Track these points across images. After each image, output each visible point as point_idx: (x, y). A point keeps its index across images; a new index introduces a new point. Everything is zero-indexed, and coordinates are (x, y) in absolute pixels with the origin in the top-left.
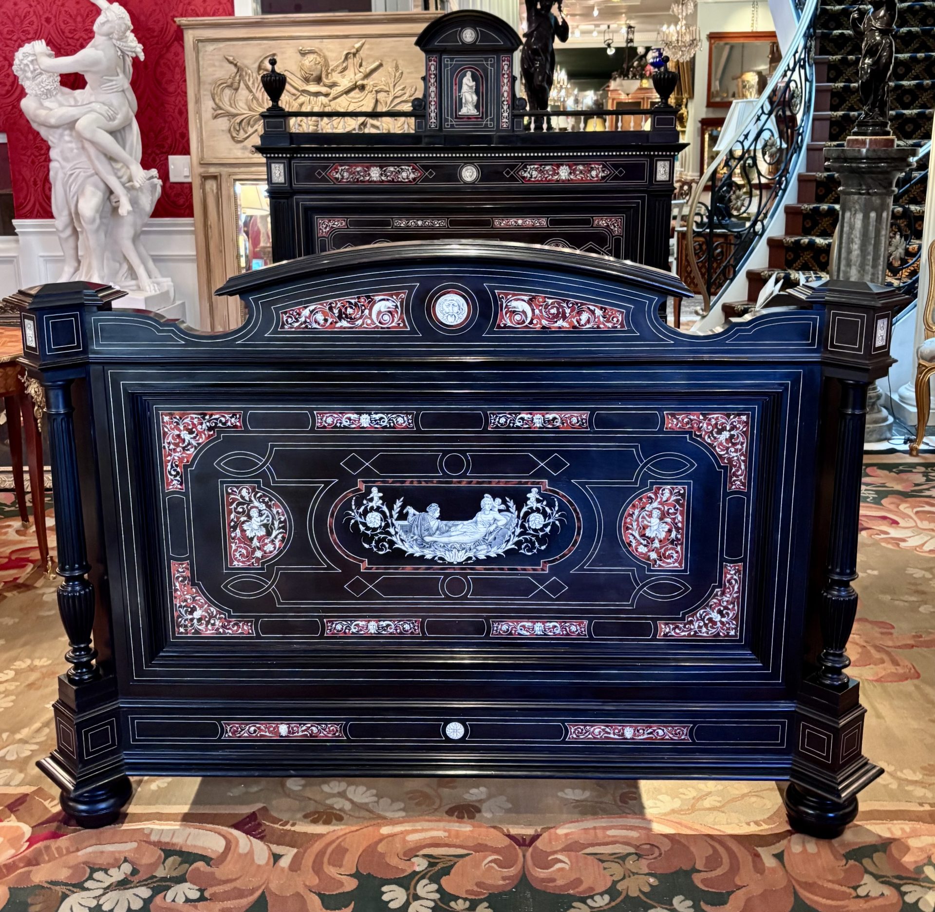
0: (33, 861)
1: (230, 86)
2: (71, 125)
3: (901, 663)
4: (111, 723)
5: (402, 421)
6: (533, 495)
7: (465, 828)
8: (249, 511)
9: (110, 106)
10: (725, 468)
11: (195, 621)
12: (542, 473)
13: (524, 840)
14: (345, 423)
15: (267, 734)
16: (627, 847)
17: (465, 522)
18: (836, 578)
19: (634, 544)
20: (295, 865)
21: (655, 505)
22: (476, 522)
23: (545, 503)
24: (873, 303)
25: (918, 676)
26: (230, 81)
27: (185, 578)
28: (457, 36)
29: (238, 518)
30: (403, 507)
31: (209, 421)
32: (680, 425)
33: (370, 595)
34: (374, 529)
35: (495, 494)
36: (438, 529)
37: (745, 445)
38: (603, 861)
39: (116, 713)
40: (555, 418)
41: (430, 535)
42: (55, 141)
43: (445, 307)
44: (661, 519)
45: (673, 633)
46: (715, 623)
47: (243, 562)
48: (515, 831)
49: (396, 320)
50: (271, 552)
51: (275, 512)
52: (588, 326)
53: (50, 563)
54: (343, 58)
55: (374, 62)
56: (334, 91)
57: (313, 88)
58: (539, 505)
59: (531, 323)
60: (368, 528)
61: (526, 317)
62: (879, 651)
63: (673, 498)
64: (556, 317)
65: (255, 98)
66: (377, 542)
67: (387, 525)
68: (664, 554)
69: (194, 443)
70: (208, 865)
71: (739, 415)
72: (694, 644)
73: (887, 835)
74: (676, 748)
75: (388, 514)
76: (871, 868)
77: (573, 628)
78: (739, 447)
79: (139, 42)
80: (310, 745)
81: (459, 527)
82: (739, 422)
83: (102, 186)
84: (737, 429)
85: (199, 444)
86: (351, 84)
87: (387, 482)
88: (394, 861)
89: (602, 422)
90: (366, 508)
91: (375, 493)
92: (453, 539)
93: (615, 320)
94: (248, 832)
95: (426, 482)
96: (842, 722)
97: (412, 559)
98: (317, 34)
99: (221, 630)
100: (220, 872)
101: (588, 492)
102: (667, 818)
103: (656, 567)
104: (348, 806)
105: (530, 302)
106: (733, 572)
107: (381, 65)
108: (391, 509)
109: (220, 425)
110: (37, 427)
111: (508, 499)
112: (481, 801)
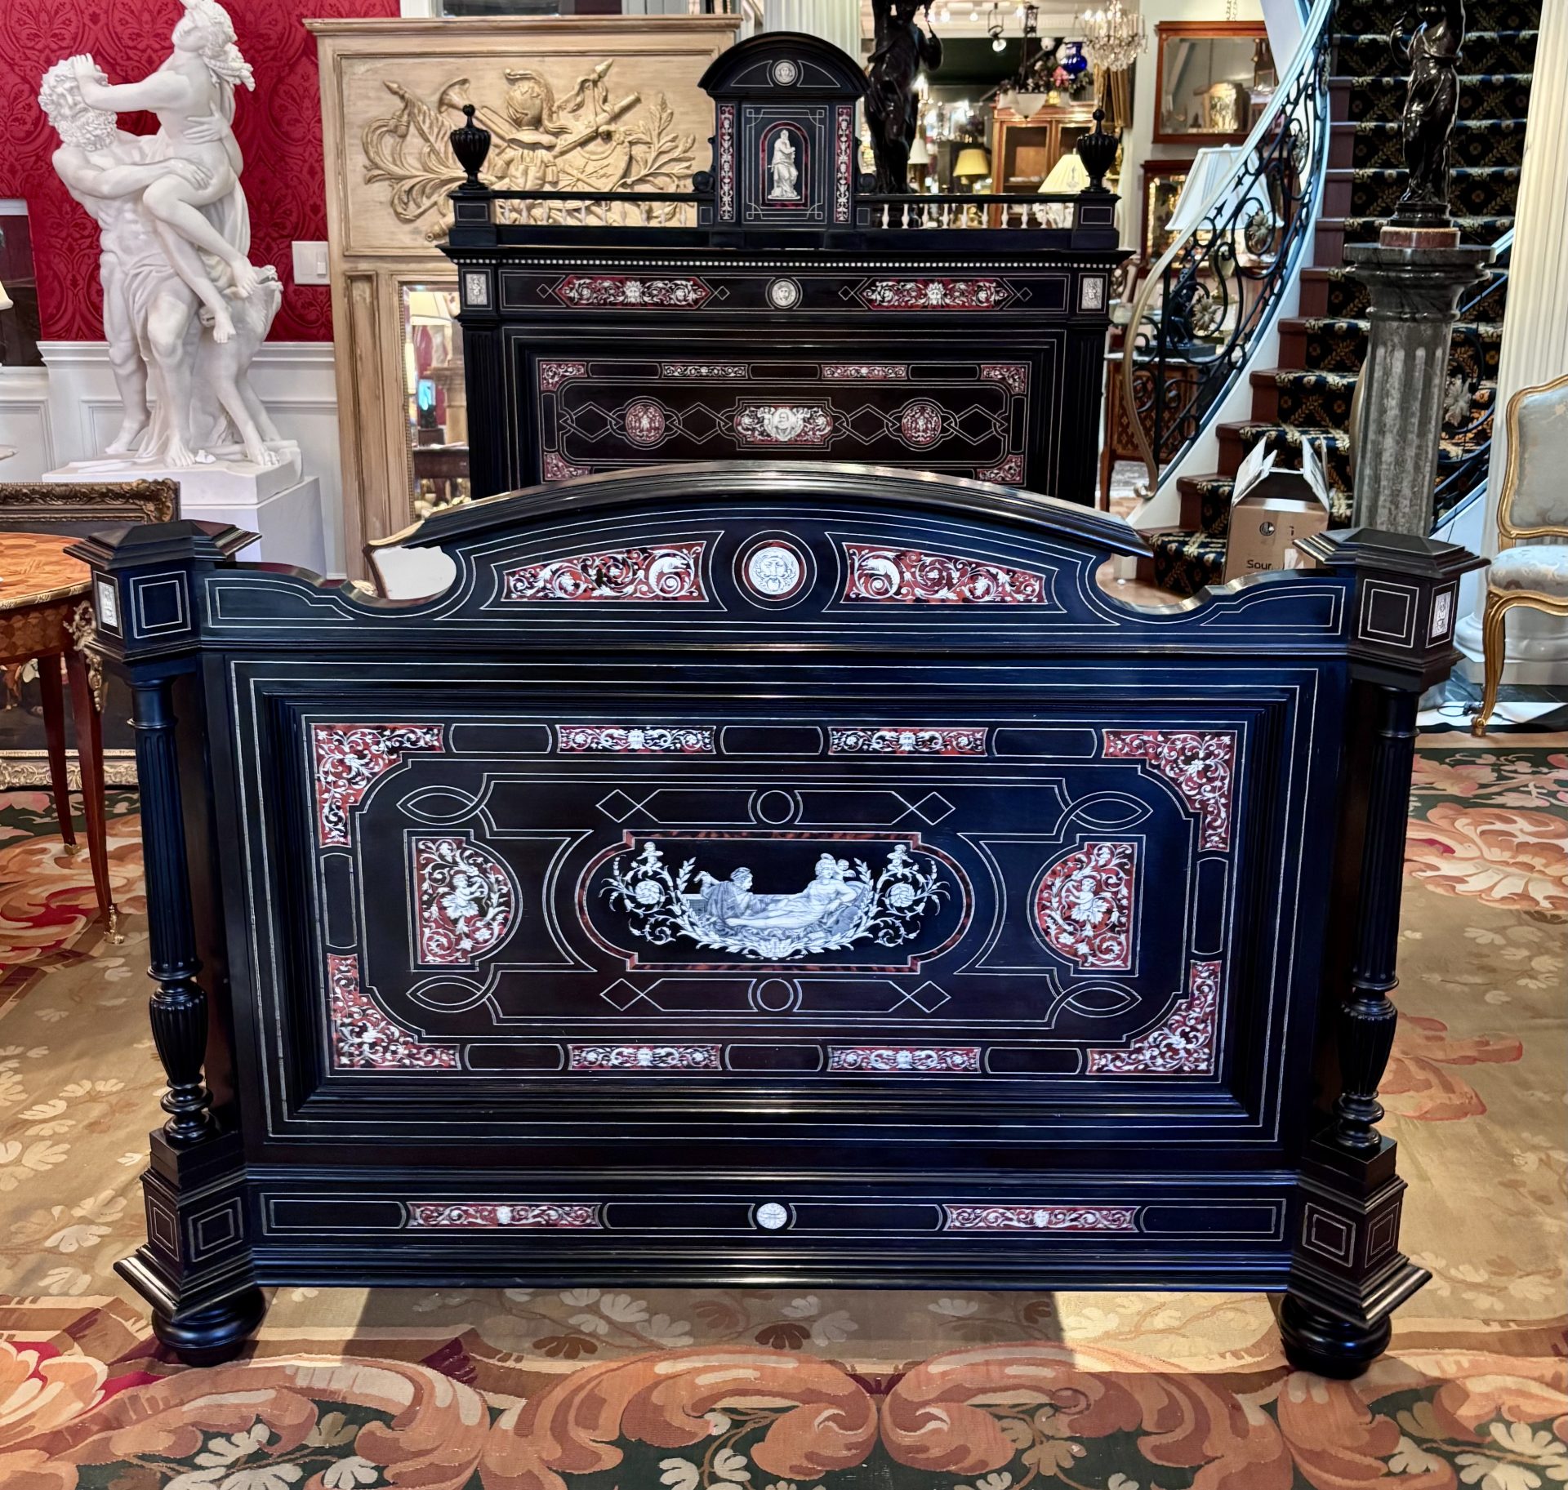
0: (112, 1423)
1: (393, 131)
2: (136, 195)
3: (1456, 1088)
4: (233, 1206)
5: (694, 740)
6: (897, 856)
7: (786, 1364)
8: (452, 877)
9: (198, 164)
10: (1196, 816)
11: (366, 1047)
12: (911, 823)
13: (878, 1383)
14: (605, 743)
15: (479, 1221)
16: (1035, 1394)
17: (792, 897)
18: (1364, 986)
19: (1053, 931)
20: (524, 1427)
21: (1087, 871)
22: (808, 897)
23: (916, 867)
24: (1430, 573)
25: (1483, 1111)
26: (392, 123)
27: (350, 981)
28: (765, 73)
29: (435, 889)
30: (694, 873)
31: (389, 740)
32: (1126, 749)
33: (642, 1008)
34: (649, 907)
35: (839, 853)
36: (748, 907)
37: (1227, 781)
38: (1000, 1418)
39: (240, 1189)
40: (932, 739)
41: (736, 916)
42: (109, 220)
43: (764, 568)
44: (1096, 893)
45: (1111, 1067)
46: (1176, 1052)
47: (442, 956)
48: (864, 1368)
49: (687, 586)
50: (486, 941)
51: (493, 879)
52: (987, 598)
53: (114, 917)
54: (577, 87)
55: (627, 95)
56: (562, 142)
57: (528, 136)
58: (907, 871)
59: (898, 592)
60: (639, 905)
61: (891, 584)
62: (1423, 1068)
63: (1115, 861)
64: (938, 583)
65: (433, 150)
66: (654, 927)
67: (669, 901)
68: (1099, 947)
69: (366, 773)
70: (389, 1427)
71: (1219, 735)
72: (1145, 1082)
73: (1434, 1372)
74: (1113, 1242)
75: (670, 884)
76: (1410, 1427)
77: (958, 1059)
78: (1218, 783)
79: (246, 61)
80: (546, 1237)
81: (781, 904)
82: (1219, 746)
83: (186, 293)
84: (1216, 756)
85: (374, 774)
86: (589, 130)
87: (670, 834)
88: (678, 1420)
89: (1007, 743)
90: (635, 875)
91: (651, 851)
92: (771, 922)
93: (1029, 589)
94: (448, 1372)
95: (732, 835)
96: (1370, 1206)
97: (707, 953)
98: (535, 49)
99: (407, 1062)
100: (409, 1438)
101: (984, 852)
102: (1099, 1345)
103: (1087, 966)
104: (603, 1328)
105: (897, 561)
106: (1205, 974)
107: (638, 100)
108: (675, 875)
109: (408, 745)
110: (94, 704)
111: (858, 861)
112: (811, 1319)
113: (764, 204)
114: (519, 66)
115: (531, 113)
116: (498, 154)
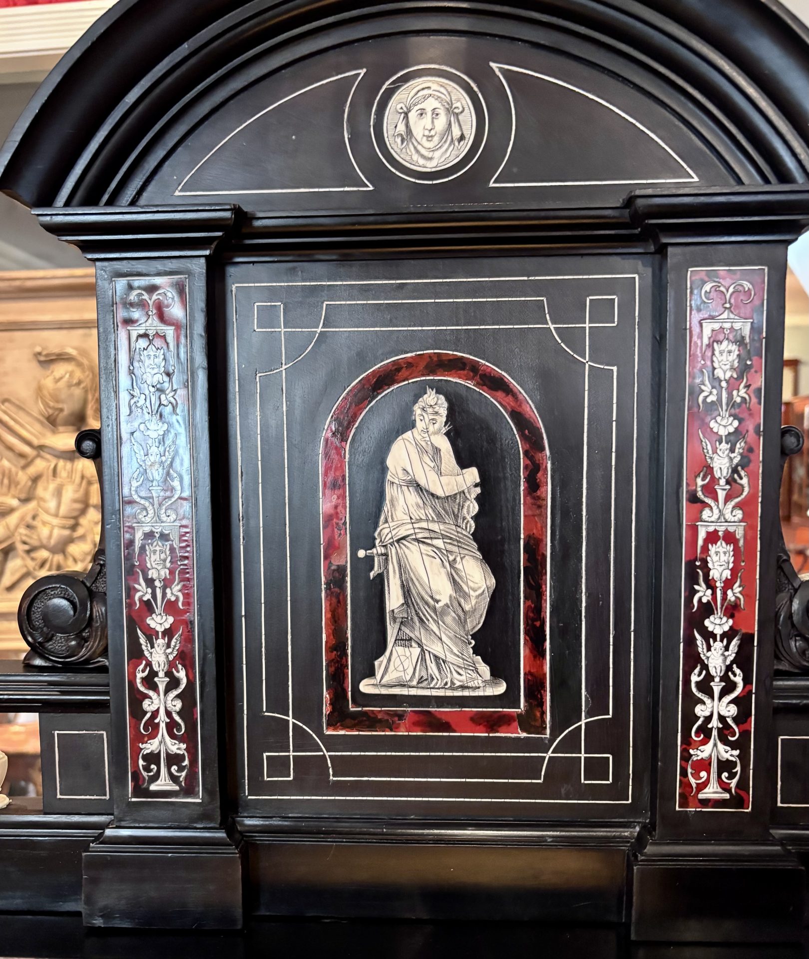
57: (64, 440)
113: (339, 717)
114: (55, 341)
115: (68, 408)
116: (24, 468)
